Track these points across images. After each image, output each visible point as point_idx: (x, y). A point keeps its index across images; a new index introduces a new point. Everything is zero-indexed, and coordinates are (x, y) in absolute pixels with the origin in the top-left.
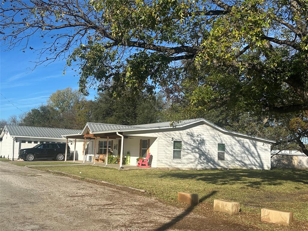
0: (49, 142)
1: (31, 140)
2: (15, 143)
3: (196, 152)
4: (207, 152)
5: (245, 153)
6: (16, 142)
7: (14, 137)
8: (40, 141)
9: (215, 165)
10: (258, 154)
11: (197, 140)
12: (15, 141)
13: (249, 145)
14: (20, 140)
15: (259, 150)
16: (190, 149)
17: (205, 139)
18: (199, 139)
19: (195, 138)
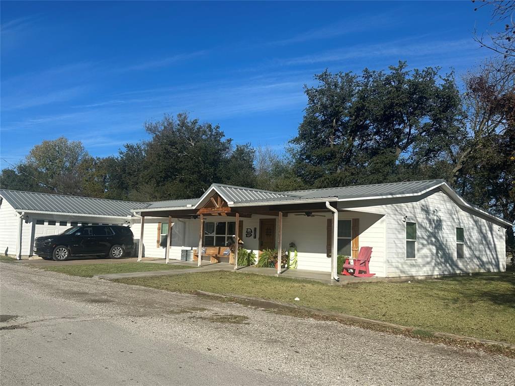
0: (88, 224)
1: (55, 219)
2: (23, 225)
3: (432, 244)
4: (445, 243)
5: (483, 244)
6: (26, 222)
7: (23, 213)
8: (71, 221)
9: (454, 267)
10: (495, 245)
11: (434, 220)
12: (24, 221)
13: (486, 230)
14: (33, 219)
15: (495, 239)
16: (426, 237)
17: (442, 218)
18: (435, 218)
19: (431, 217)
